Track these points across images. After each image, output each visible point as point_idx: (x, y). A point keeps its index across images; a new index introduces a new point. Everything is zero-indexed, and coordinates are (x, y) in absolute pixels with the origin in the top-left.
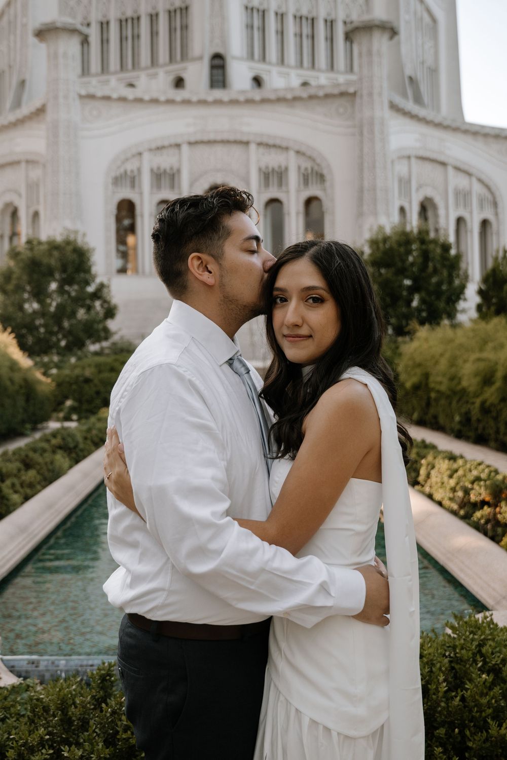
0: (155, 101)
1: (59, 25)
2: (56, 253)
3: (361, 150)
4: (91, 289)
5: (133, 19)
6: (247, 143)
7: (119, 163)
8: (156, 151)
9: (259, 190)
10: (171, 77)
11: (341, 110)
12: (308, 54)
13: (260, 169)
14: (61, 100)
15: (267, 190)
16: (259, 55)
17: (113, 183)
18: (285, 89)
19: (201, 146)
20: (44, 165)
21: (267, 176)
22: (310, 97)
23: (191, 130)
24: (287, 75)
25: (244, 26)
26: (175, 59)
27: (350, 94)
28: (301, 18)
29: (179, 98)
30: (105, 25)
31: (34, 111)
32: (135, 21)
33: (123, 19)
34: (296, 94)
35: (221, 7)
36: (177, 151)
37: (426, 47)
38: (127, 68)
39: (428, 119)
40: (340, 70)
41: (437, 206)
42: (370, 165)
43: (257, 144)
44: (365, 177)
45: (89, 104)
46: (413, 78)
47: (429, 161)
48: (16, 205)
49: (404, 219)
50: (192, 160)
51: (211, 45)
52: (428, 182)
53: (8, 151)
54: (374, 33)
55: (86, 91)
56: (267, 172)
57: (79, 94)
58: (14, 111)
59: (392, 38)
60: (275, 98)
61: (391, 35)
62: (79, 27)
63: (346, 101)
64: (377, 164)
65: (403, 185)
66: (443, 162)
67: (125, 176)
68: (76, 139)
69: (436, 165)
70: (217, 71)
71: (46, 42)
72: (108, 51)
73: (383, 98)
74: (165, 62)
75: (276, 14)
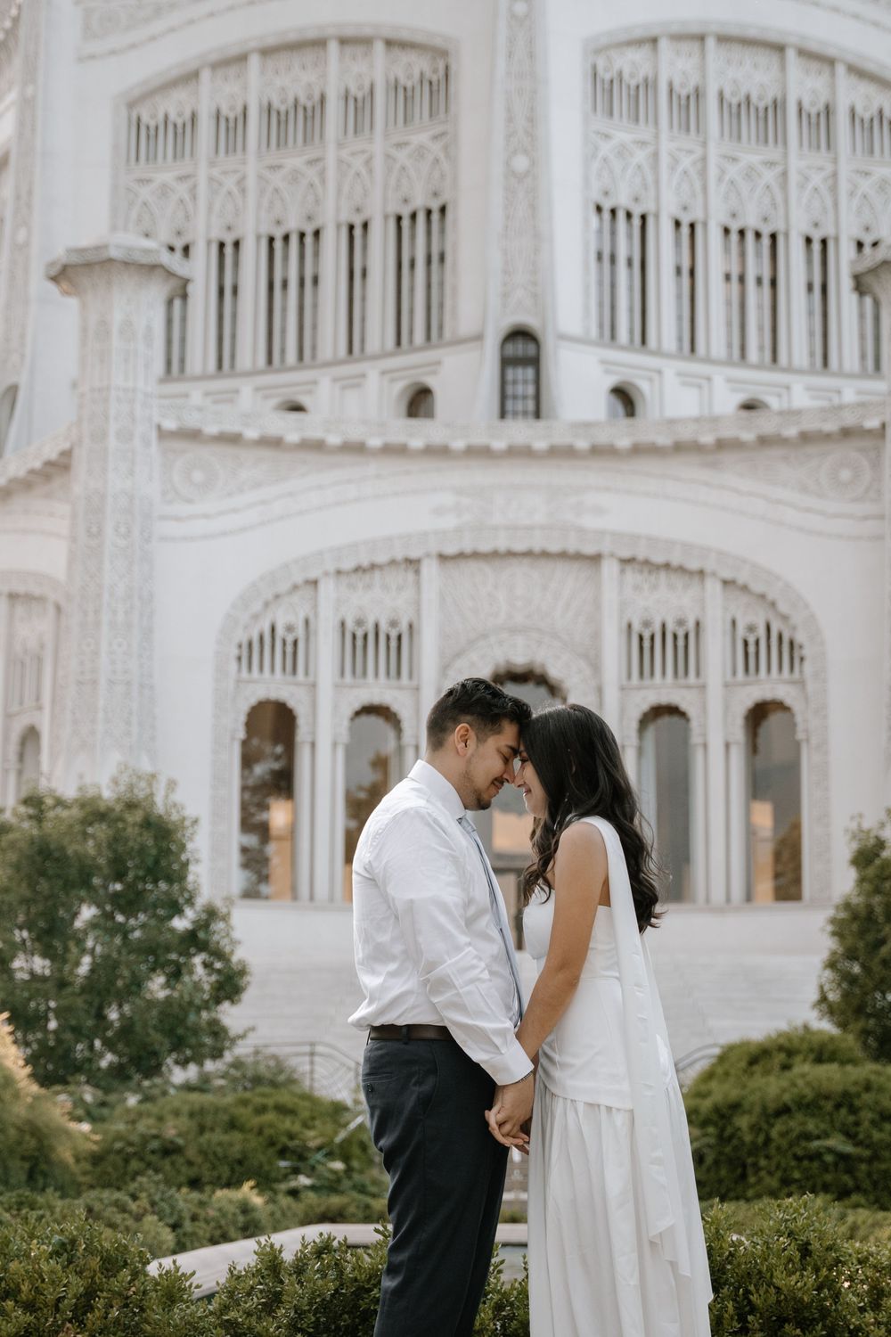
0: (355, 449)
1: (114, 253)
2: (100, 831)
4: (180, 924)
5: (302, 235)
6: (596, 559)
7: (257, 606)
8: (354, 578)
9: (625, 682)
10: (399, 386)
11: (845, 475)
12: (761, 328)
13: (630, 626)
14: (112, 442)
15: (647, 682)
16: (631, 332)
17: (239, 659)
18: (697, 420)
19: (473, 566)
20: (58, 609)
21: (647, 644)
22: (764, 441)
23: (449, 522)
24: (704, 382)
25: (593, 256)
26: (411, 341)
27: (870, 432)
28: (742, 233)
29: (417, 443)
30: (229, 250)
31: (37, 464)
32: (309, 240)
33: (278, 235)
34: (728, 433)
35: (533, 208)
36: (411, 576)
38: (283, 361)
40: (847, 367)
43: (621, 560)
45: (183, 452)
50: (448, 600)
51: (504, 307)
55: (179, 418)
56: (646, 636)
57: (159, 427)
60: (670, 442)
62: (164, 256)
63: (860, 449)
67: (272, 638)
68: (148, 541)
70: (520, 371)
71: (78, 293)
72: (234, 315)
74: (383, 346)
75: (677, 223)
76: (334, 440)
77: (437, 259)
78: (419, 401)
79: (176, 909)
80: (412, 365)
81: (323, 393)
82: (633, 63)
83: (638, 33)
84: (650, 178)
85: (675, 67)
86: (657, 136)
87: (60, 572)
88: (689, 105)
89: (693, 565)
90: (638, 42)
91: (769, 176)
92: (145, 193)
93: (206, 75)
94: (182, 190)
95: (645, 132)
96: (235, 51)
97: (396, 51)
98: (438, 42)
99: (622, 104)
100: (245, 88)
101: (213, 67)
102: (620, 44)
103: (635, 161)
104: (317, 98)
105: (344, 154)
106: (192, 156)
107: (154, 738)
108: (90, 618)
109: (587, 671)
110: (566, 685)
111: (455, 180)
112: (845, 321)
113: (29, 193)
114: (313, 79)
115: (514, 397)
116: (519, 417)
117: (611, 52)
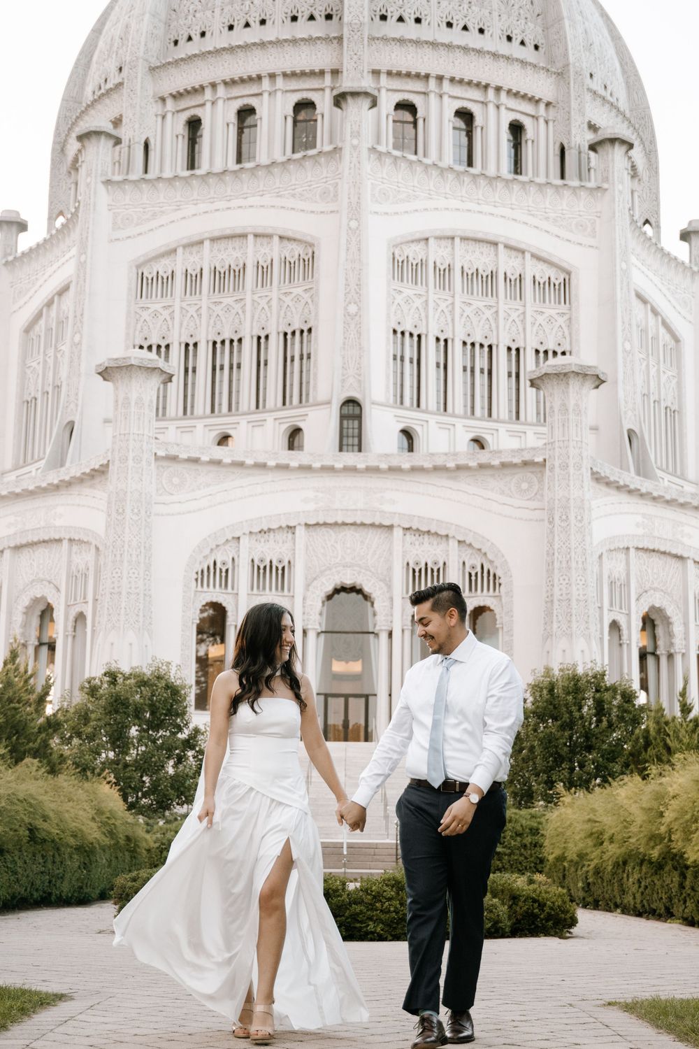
0: (262, 466)
1: (132, 361)
3: (551, 544)
4: (182, 736)
5: (232, 341)
6: (391, 527)
7: (207, 551)
8: (260, 535)
9: (404, 595)
10: (285, 426)
11: (525, 486)
12: (482, 397)
13: (408, 564)
14: (130, 463)
16: (412, 399)
17: (197, 580)
18: (446, 454)
19: (324, 529)
20: (97, 549)
21: (417, 574)
22: (481, 467)
23: (311, 507)
24: (451, 427)
25: (392, 357)
26: (291, 402)
27: (537, 463)
28: (473, 344)
29: (294, 464)
30: (191, 348)
31: (88, 471)
32: (235, 344)
33: (219, 341)
34: (462, 462)
35: (359, 333)
36: (290, 535)
37: (663, 378)
38: (220, 411)
39: (655, 494)
40: (529, 419)
41: (671, 620)
42: (564, 565)
43: (404, 529)
44: (556, 581)
45: (169, 467)
46: (637, 431)
47: (657, 555)
48: (50, 601)
49: (620, 639)
50: (311, 548)
51: (343, 386)
52: (656, 585)
53: (42, 524)
54: (571, 382)
55: (167, 450)
56: (417, 570)
57: (155, 454)
58: (56, 468)
59: (597, 387)
60: (431, 466)
61: (597, 383)
62: (161, 363)
63: (532, 472)
64: (573, 565)
65: (618, 590)
66: (679, 555)
67: (215, 568)
68: (149, 517)
69: (669, 559)
70: (351, 422)
71: (113, 381)
72: (194, 384)
73: (584, 470)
74: (276, 405)
75: (438, 339)
76: (249, 461)
77: (306, 357)
78: (294, 436)
79: (180, 729)
80: (292, 416)
81: (241, 431)
82: (415, 252)
83: (418, 236)
84: (423, 315)
85: (438, 254)
86: (427, 292)
87: (101, 531)
88: (444, 274)
89: (443, 532)
90: (419, 241)
91: (488, 314)
92: (145, 315)
93: (180, 251)
94: (166, 313)
95: (420, 289)
96: (196, 239)
97: (285, 242)
98: (308, 239)
99: (408, 273)
100: (202, 259)
101: (185, 247)
102: (408, 242)
103: (415, 305)
104: (241, 265)
105: (256, 297)
106: (171, 295)
107: (150, 624)
108: (118, 558)
109: (385, 589)
110: (373, 596)
111: (317, 315)
112: (529, 394)
113: (82, 315)
114: (239, 255)
115: (348, 437)
116: (350, 448)
117: (403, 246)
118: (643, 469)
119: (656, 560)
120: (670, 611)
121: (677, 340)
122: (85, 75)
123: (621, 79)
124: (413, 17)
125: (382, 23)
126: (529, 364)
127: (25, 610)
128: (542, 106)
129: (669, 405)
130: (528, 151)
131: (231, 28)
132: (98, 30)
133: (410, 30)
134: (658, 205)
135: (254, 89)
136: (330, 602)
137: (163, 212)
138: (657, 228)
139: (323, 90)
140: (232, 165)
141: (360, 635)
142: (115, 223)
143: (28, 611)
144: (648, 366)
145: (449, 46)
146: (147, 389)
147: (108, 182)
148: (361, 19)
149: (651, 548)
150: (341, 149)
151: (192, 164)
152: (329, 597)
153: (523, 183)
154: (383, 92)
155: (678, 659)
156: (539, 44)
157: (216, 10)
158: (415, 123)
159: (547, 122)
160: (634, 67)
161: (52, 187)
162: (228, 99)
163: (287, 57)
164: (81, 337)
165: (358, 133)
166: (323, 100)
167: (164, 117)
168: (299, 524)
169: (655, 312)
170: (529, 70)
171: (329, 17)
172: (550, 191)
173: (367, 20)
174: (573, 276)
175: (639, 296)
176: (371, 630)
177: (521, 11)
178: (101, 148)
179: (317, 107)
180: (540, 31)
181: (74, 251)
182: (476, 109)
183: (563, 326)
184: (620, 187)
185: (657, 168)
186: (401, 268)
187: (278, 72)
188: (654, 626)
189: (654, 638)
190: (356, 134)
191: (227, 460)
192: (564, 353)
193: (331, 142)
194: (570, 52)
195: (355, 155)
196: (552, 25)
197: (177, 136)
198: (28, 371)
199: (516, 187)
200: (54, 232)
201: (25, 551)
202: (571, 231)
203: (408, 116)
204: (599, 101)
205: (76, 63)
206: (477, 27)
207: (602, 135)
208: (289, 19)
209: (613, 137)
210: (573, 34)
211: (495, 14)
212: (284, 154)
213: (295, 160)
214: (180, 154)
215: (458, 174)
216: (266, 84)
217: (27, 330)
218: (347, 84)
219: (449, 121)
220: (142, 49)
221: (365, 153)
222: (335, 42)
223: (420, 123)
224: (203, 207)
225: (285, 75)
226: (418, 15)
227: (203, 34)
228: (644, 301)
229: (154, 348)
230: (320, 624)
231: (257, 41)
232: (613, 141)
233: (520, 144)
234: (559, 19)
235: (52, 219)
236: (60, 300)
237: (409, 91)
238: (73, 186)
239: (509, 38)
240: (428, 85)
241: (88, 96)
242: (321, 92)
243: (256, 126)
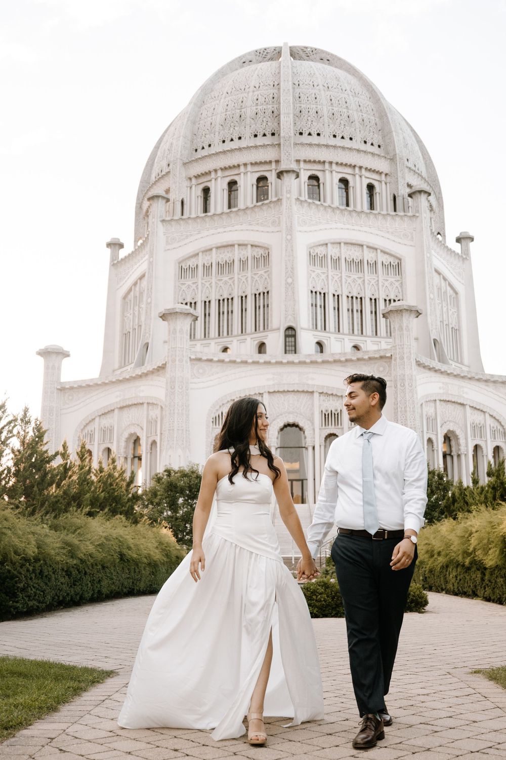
0: (245, 362)
1: (177, 310)
5: (228, 299)
6: (312, 392)
7: (218, 407)
9: (321, 427)
10: (256, 342)
11: (381, 369)
12: (358, 324)
13: (322, 411)
14: (177, 362)
15: (327, 427)
16: (321, 326)
17: (213, 422)
18: (340, 354)
19: (278, 395)
20: (162, 407)
21: (327, 416)
22: (358, 359)
23: (271, 383)
24: (342, 340)
25: (310, 305)
26: (259, 330)
27: (388, 357)
28: (352, 297)
29: (262, 361)
30: (207, 303)
31: (156, 367)
32: (230, 300)
33: (221, 299)
34: (349, 357)
35: (293, 293)
37: (450, 313)
38: (223, 335)
39: (449, 372)
40: (382, 335)
41: (459, 437)
42: (403, 409)
43: (319, 393)
44: (399, 418)
45: (197, 364)
46: (438, 340)
47: (451, 403)
48: (138, 435)
49: (433, 448)
50: (271, 405)
51: (286, 320)
52: (450, 419)
53: (134, 395)
54: (404, 314)
55: (196, 355)
56: (327, 414)
57: (190, 358)
58: (140, 366)
59: (417, 317)
60: (332, 360)
61: (417, 315)
62: (192, 311)
63: (385, 362)
64: (408, 409)
65: (431, 422)
66: (462, 403)
67: (222, 416)
68: (187, 390)
69: (457, 406)
70: (290, 339)
71: (168, 321)
72: (209, 322)
73: (412, 360)
74: (251, 331)
75: (334, 295)
76: (238, 360)
77: (266, 306)
78: (262, 347)
80: (260, 336)
81: (234, 345)
82: (321, 251)
83: (322, 243)
84: (326, 283)
85: (333, 251)
86: (328, 271)
87: (163, 398)
88: (336, 262)
89: (339, 394)
90: (322, 245)
91: (360, 281)
92: (183, 287)
93: (200, 254)
94: (194, 286)
95: (324, 270)
96: (209, 248)
97: (254, 248)
98: (266, 246)
99: (318, 262)
100: (212, 258)
101: (203, 252)
102: (317, 246)
103: (322, 278)
104: (232, 260)
105: (240, 276)
106: (197, 277)
107: (190, 445)
108: (172, 412)
109: (310, 424)
110: (304, 428)
111: (271, 284)
112: (382, 321)
113: (151, 288)
114: (231, 255)
115: (289, 346)
116: (290, 352)
117: (315, 248)
118: (442, 359)
119: (450, 406)
120: (458, 432)
121: (456, 293)
122: (151, 169)
123: (423, 162)
124: (316, 133)
125: (301, 136)
126: (381, 306)
127: (126, 440)
128: (383, 176)
129: (454, 326)
130: (377, 198)
131: (224, 142)
132: (157, 147)
133: (314, 139)
134: (444, 225)
135: (236, 172)
136: (282, 432)
137: (191, 235)
138: (444, 236)
139: (271, 170)
140: (226, 210)
141: (298, 449)
142: (167, 242)
143: (127, 440)
144: (442, 307)
145: (335, 147)
146: (184, 325)
147: (163, 221)
148: (290, 134)
149: (447, 400)
150: (281, 199)
151: (206, 210)
152: (282, 429)
153: (375, 214)
154: (302, 170)
155: (463, 457)
156: (380, 145)
157: (216, 134)
158: (319, 186)
159: (386, 184)
160: (429, 156)
161: (135, 225)
162: (223, 177)
163: (253, 155)
164: (151, 300)
165: (290, 191)
166: (271, 175)
167: (191, 188)
168: (265, 392)
169: (445, 279)
170: (376, 158)
171: (273, 134)
172: (389, 218)
173: (292, 135)
174: (402, 261)
175: (436, 271)
176: (303, 446)
177: (371, 129)
178: (159, 203)
179: (269, 179)
180: (381, 139)
181: (147, 257)
182: (349, 178)
183: (398, 286)
184: (425, 215)
185: (443, 206)
186: (315, 259)
187: (248, 162)
188: (450, 440)
189: (450, 446)
190: (289, 192)
191: (227, 360)
192: (399, 300)
193: (276, 196)
194: (397, 148)
195: (288, 202)
196: (387, 135)
197: (198, 197)
198: (125, 319)
199: (372, 216)
200: (137, 247)
201: (126, 409)
202: (401, 239)
203: (315, 183)
204: (412, 173)
205: (147, 164)
206: (349, 137)
207: (414, 190)
208: (253, 136)
209: (420, 190)
210: (398, 139)
211: (358, 130)
212: (252, 203)
213: (258, 206)
214: (199, 205)
215: (342, 210)
216: (242, 169)
217: (125, 298)
218: (283, 166)
219: (336, 184)
220: (179, 154)
221: (294, 201)
222: (277, 146)
223: (321, 186)
224: (212, 232)
225: (252, 164)
226: (318, 132)
227: (210, 146)
228: (439, 274)
229: (189, 304)
230: (277, 443)
231: (237, 147)
232: (420, 192)
233: (373, 195)
234: (390, 132)
235: (136, 241)
236: (140, 282)
237: (315, 170)
238: (146, 225)
239: (365, 142)
240: (325, 167)
241: (153, 179)
242: (270, 172)
243: (237, 190)
